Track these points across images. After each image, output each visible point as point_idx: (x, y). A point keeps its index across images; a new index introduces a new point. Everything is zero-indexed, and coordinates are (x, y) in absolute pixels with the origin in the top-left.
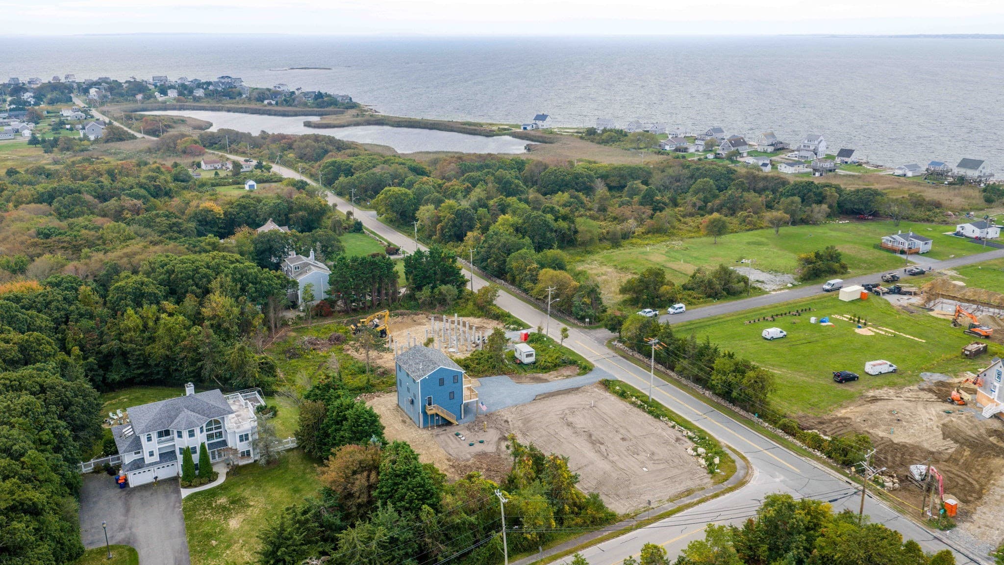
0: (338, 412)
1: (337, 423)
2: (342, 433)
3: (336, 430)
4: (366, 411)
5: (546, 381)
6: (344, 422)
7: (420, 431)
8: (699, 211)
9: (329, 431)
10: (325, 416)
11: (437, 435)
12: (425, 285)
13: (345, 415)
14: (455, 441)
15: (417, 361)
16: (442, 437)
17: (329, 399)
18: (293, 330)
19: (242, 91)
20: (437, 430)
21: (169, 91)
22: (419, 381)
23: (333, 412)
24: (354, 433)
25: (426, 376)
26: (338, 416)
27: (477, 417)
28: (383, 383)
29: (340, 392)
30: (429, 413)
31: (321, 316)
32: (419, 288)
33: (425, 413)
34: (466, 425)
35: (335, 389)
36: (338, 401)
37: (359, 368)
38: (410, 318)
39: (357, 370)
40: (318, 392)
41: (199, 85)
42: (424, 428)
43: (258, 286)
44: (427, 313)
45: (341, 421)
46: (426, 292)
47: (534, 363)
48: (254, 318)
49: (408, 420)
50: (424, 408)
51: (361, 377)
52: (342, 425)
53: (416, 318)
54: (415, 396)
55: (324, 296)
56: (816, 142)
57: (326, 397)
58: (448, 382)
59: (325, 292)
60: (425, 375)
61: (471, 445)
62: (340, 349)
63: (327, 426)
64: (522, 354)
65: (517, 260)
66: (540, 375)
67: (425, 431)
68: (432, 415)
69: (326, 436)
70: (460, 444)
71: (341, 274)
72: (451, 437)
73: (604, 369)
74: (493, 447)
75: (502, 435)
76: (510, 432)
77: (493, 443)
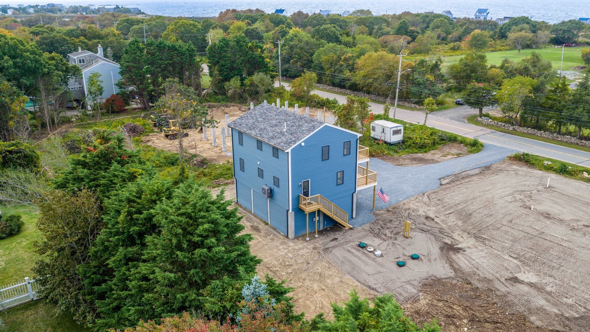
0: (130, 213)
1: (130, 241)
2: (144, 268)
3: (128, 260)
4: (213, 203)
5: (433, 161)
6: (149, 239)
7: (291, 244)
8: (443, 41)
9: (111, 262)
10: (99, 223)
11: (326, 250)
12: (232, 77)
13: (150, 218)
14: (364, 258)
15: (274, 122)
16: (338, 253)
17: (110, 186)
18: (77, 126)
19: (61, 9)
20: (320, 241)
21: (8, 10)
22: (289, 150)
23: (118, 212)
24: (182, 267)
25: (301, 142)
26: (131, 220)
27: (376, 215)
28: (204, 175)
29: (136, 168)
30: (308, 209)
31: (113, 112)
32: (227, 79)
33: (299, 211)
34: (367, 227)
35: (122, 163)
36: (132, 187)
37: (165, 158)
38: (219, 111)
39: (163, 160)
40: (82, 172)
41: (30, 7)
42: (297, 237)
43: (18, 60)
44: (240, 105)
45: (141, 235)
46: (234, 84)
47: (403, 142)
48: (12, 101)
49: (262, 226)
50: (297, 200)
51: (169, 169)
52: (144, 245)
53: (227, 110)
54: (276, 181)
55: (116, 90)
56: (485, 14)
57: (103, 181)
58: (336, 152)
59: (117, 85)
60: (298, 139)
61: (401, 265)
62: (137, 141)
63: (106, 248)
64: (386, 130)
65: (326, 54)
66: (420, 155)
67: (299, 244)
68: (312, 214)
69: (104, 274)
70: (381, 265)
71: (135, 58)
72: (354, 251)
73: (495, 144)
74: (444, 267)
75: (441, 241)
76: (449, 235)
77: (437, 259)
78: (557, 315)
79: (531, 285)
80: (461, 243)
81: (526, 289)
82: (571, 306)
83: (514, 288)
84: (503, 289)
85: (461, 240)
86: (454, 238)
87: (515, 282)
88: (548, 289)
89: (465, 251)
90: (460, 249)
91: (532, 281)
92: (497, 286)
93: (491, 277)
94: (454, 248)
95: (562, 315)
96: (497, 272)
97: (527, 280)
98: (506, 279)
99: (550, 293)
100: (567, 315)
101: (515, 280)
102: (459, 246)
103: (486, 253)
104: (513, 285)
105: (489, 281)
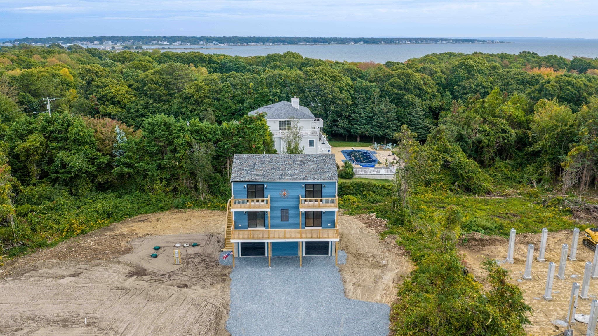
74: (130, 260)
75: (151, 274)
76: (150, 281)
77: (139, 262)
78: (40, 269)
79: (63, 277)
80: (135, 280)
81: (65, 273)
82: (31, 277)
83: (74, 270)
84: (81, 266)
85: (137, 283)
86: (144, 282)
87: (75, 274)
88: (49, 280)
89: (126, 276)
90: (131, 276)
91: (62, 279)
92: (86, 266)
93: (94, 269)
94: (136, 275)
95: (36, 271)
96: (91, 273)
97: (67, 278)
98: (82, 273)
99: (47, 278)
100: (33, 272)
101: (75, 275)
102: (134, 278)
103: (108, 281)
104: (76, 271)
105: (93, 266)
